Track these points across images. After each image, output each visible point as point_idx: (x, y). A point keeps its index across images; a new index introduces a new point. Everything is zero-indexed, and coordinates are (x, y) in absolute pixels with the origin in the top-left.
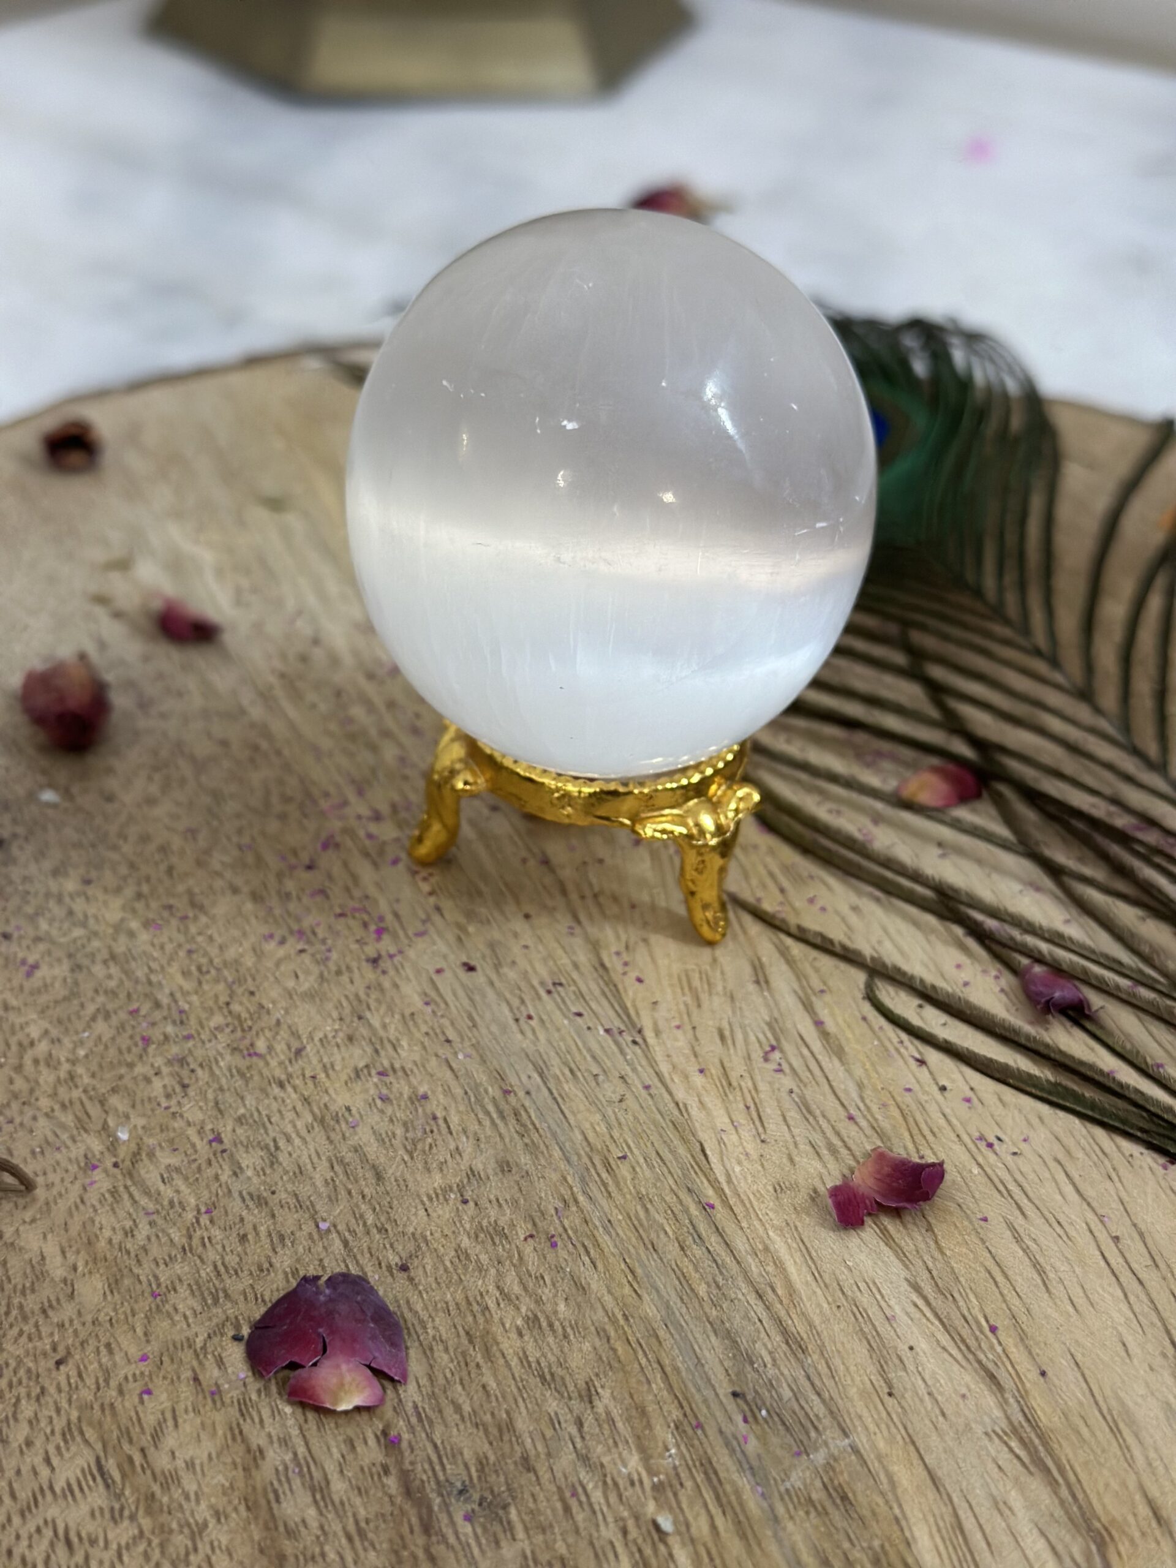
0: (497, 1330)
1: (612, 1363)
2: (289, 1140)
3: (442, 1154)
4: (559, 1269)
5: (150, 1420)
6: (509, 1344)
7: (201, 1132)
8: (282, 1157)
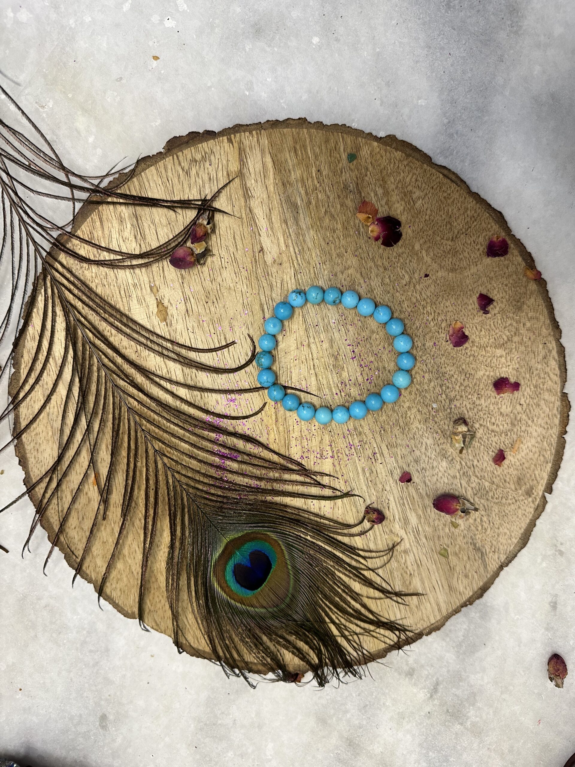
0: (341, 230)
1: (320, 219)
2: (379, 286)
3: (348, 279)
4: (328, 244)
5: (405, 213)
6: (339, 226)
7: (397, 289)
8: (380, 281)
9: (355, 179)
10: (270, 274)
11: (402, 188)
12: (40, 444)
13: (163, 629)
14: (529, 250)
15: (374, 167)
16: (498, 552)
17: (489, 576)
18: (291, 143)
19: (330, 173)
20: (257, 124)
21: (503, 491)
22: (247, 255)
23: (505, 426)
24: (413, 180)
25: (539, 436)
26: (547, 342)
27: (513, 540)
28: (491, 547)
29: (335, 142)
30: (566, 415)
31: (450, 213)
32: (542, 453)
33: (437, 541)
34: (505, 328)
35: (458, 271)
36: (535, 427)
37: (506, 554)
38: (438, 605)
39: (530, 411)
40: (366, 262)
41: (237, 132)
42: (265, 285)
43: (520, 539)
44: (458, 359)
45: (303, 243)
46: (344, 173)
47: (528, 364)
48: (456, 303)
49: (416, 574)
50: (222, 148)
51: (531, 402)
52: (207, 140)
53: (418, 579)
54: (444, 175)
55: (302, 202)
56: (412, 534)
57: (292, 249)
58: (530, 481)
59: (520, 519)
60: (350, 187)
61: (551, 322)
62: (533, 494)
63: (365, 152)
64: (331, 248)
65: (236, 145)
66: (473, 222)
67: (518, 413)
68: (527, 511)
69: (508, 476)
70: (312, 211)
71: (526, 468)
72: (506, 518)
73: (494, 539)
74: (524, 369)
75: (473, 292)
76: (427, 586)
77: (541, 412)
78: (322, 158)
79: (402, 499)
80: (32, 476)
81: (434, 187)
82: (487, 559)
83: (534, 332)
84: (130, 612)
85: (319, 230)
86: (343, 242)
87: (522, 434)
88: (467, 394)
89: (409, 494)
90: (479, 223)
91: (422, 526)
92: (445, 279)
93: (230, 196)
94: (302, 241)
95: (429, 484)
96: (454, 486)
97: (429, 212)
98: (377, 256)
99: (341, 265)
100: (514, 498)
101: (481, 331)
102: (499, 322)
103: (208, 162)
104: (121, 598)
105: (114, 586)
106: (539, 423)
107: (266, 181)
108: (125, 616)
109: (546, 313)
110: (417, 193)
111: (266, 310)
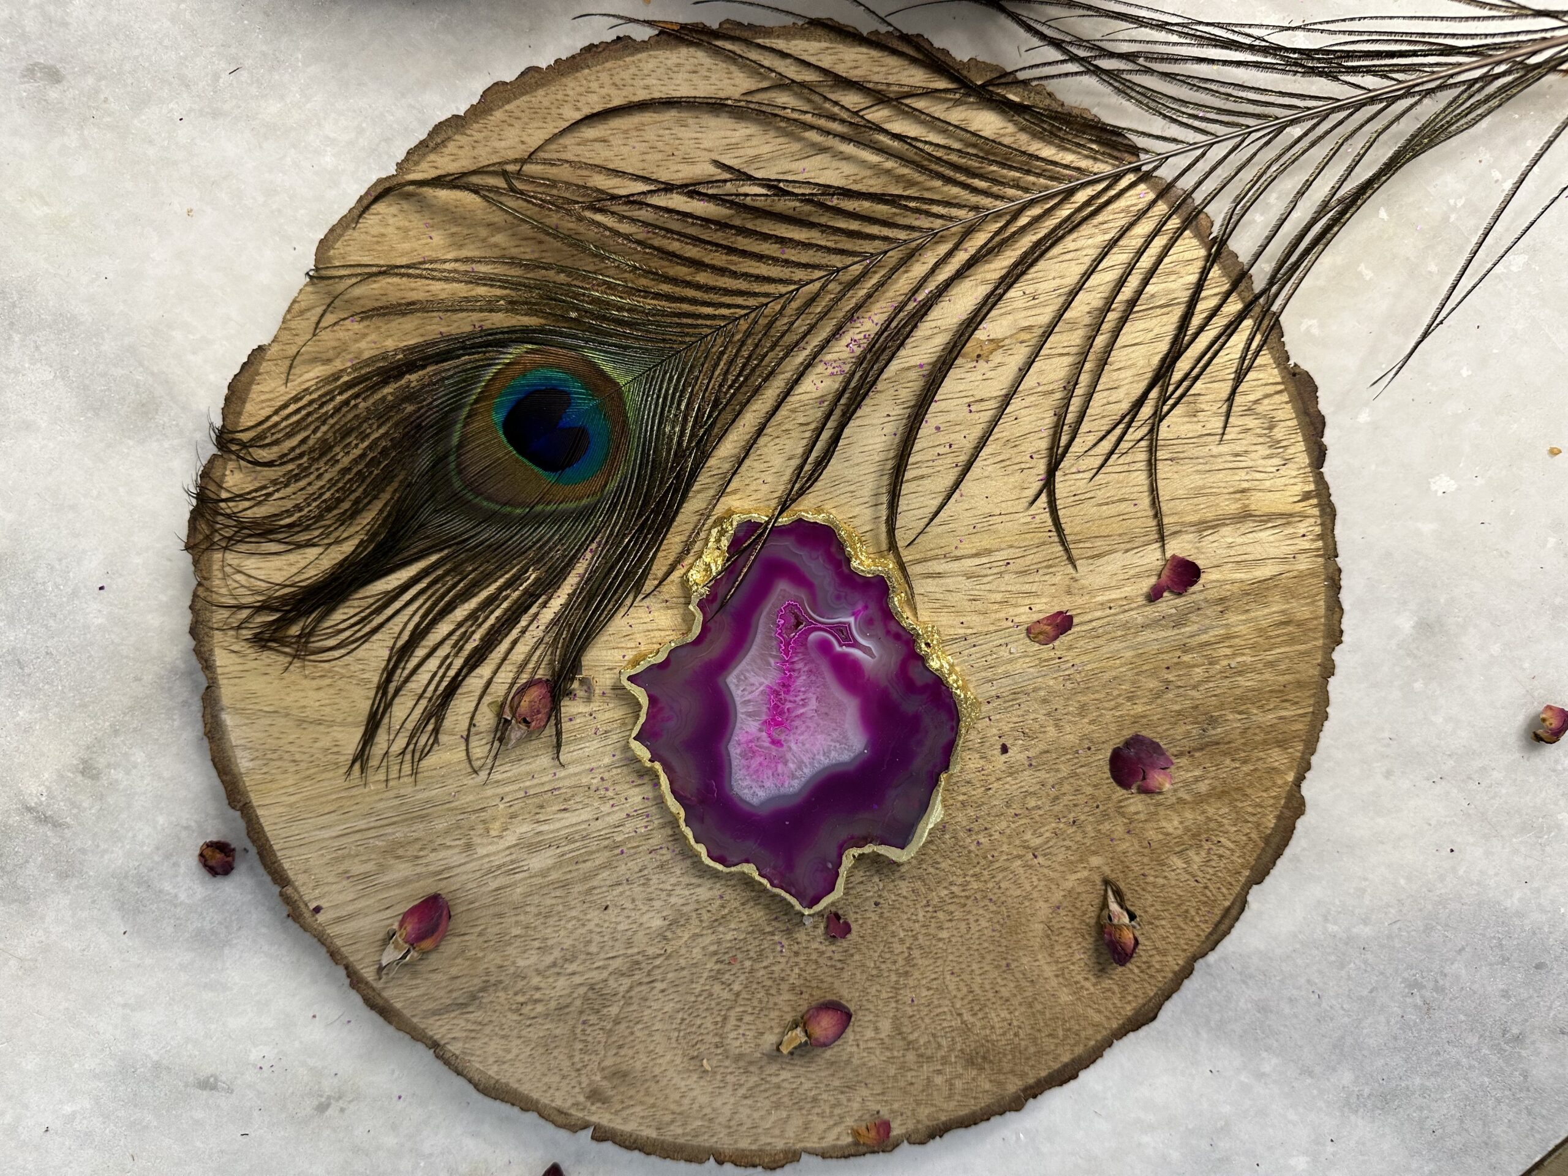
0: (1132, 713)
1: (1154, 673)
2: (1022, 787)
4: (1104, 686)
5: (1161, 837)
6: (1139, 709)
7: (1014, 822)
8: (1032, 790)
9: (1227, 740)
10: (1051, 570)
11: (1208, 830)
12: (707, 78)
13: (292, 324)
14: (1084, 1075)
15: (1248, 774)
16: (467, 1037)
17: (415, 1020)
18: (1299, 616)
19: (1241, 690)
20: (1335, 549)
21: (599, 1042)
22: (1088, 525)
23: (738, 1043)
24: (1221, 851)
25: (714, 1110)
26: (904, 1117)
27: (495, 1068)
28: (480, 1023)
29: (1296, 700)
30: (757, 1161)
31: (1157, 923)
32: (679, 1117)
33: (492, 911)
34: (934, 1035)
35: (1047, 941)
36: (732, 1100)
37: (464, 1053)
38: (350, 917)
39: (765, 1091)
40: (1069, 760)
41: (1322, 511)
42: (1028, 560)
43: (497, 1081)
44: (874, 946)
45: (1109, 636)
46: (1239, 717)
47: (861, 1082)
48: (984, 938)
49: (419, 870)
50: (1292, 481)
51: (784, 1093)
52: (1309, 451)
53: (407, 873)
54: (1228, 910)
55: (1188, 634)
56: (508, 858)
57: (1098, 614)
58: (619, 1097)
59: (539, 1080)
60: (1214, 728)
61: (943, 1123)
62: (593, 1104)
63: (1277, 758)
64: (1097, 692)
65: (1299, 507)
66: (1138, 967)
67: (761, 1067)
68: (557, 1094)
69: (631, 1052)
70: (1170, 655)
71: (649, 1088)
72: (541, 1050)
73: (497, 1029)
74: (851, 1075)
75: (1004, 972)
76: (392, 894)
77: (763, 1113)
78: (1268, 676)
79: (584, 838)
80: (639, 56)
81: (1207, 892)
82: (452, 1015)
83: (923, 1091)
84: (332, 252)
85: (1133, 669)
86: (1108, 716)
87: (719, 1077)
88: (802, 965)
89: (592, 853)
90: (1137, 979)
91: (525, 879)
92: (1032, 915)
93: (1204, 495)
94: (1113, 635)
95: (615, 893)
96: (610, 943)
97: (1161, 881)
98: (1080, 782)
99: (1066, 711)
100: (585, 1066)
101: (929, 989)
102: (945, 1024)
103: (1268, 452)
104: (363, 236)
105: (391, 221)
106: (741, 1109)
107: (1230, 565)
108: (321, 241)
109: (961, 1113)
110: (1197, 859)
111: (977, 561)
